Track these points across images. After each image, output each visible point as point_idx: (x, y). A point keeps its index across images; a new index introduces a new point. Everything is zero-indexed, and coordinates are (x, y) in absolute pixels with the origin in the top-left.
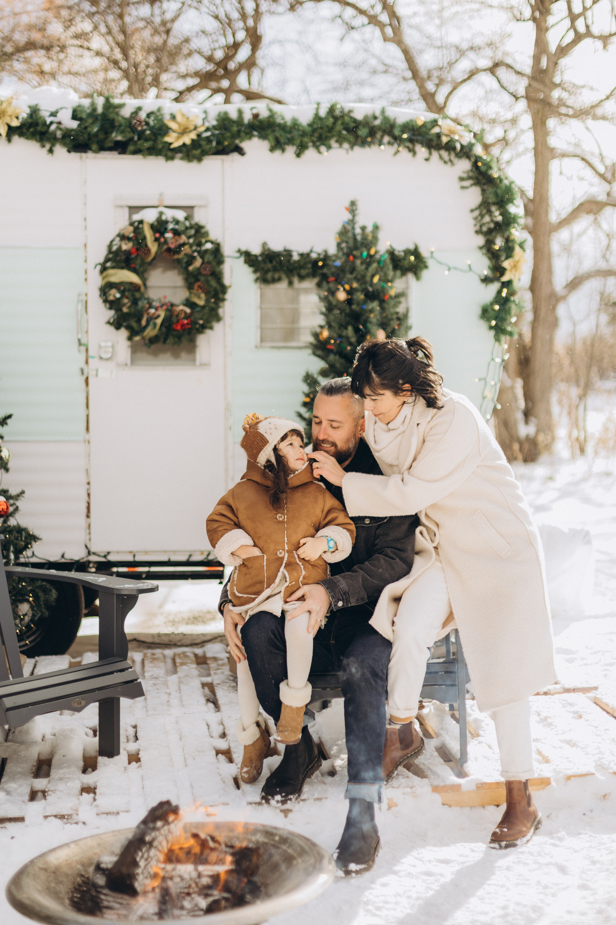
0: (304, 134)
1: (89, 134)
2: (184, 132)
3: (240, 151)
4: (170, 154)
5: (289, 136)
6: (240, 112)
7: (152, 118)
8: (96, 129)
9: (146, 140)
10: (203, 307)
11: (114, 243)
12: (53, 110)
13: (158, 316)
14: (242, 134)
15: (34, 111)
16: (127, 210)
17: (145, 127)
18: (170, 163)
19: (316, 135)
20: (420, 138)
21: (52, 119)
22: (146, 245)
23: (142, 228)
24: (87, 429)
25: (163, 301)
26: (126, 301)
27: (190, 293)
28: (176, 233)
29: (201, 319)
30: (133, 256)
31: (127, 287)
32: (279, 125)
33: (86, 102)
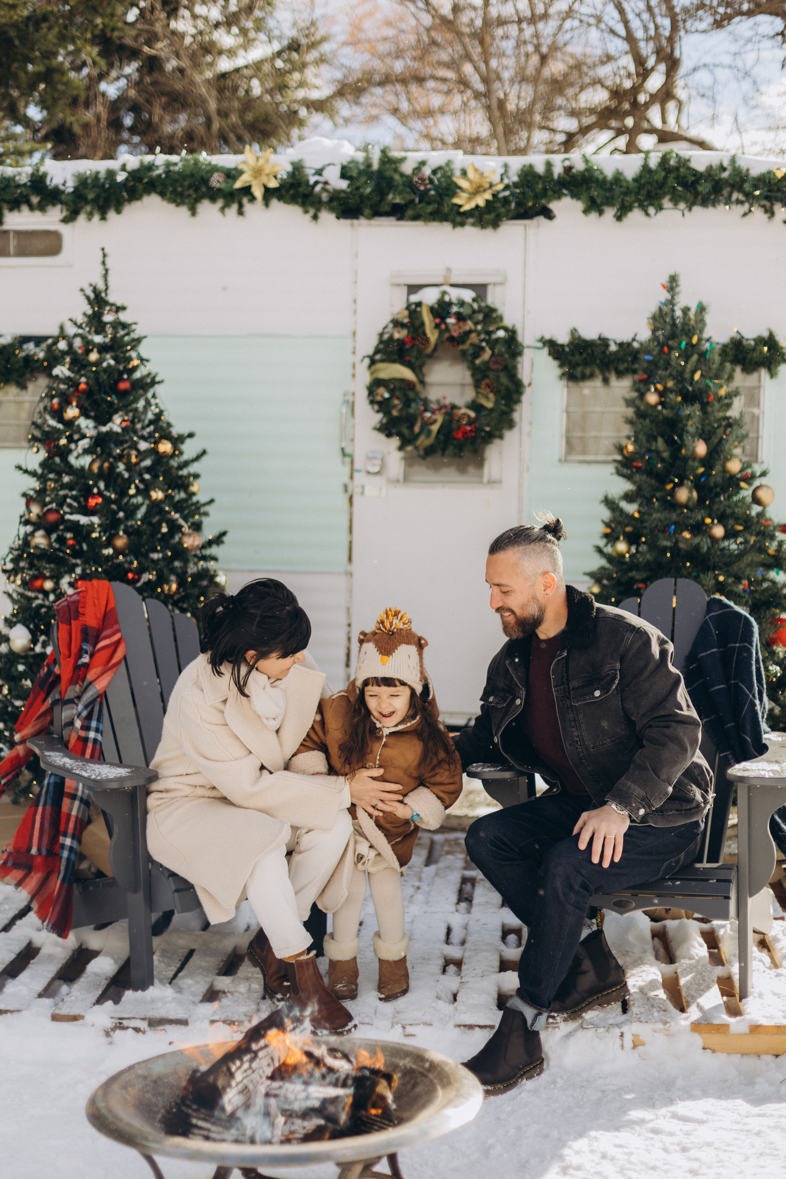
0: (628, 192)
1: (361, 196)
2: (478, 190)
3: (548, 214)
4: (458, 219)
5: (608, 194)
6: (549, 165)
7: (439, 175)
8: (368, 190)
9: (429, 203)
10: (491, 411)
11: (386, 331)
12: (318, 166)
13: (435, 421)
14: (550, 193)
15: (298, 168)
16: (405, 290)
17: (429, 186)
18: (459, 229)
19: (643, 192)
20: (779, 195)
21: (317, 178)
22: (424, 334)
23: (420, 312)
24: (350, 559)
25: (442, 402)
26: (396, 402)
27: (477, 393)
28: (460, 317)
29: (488, 425)
30: (408, 346)
31: (398, 385)
32: (597, 180)
33: (360, 156)
